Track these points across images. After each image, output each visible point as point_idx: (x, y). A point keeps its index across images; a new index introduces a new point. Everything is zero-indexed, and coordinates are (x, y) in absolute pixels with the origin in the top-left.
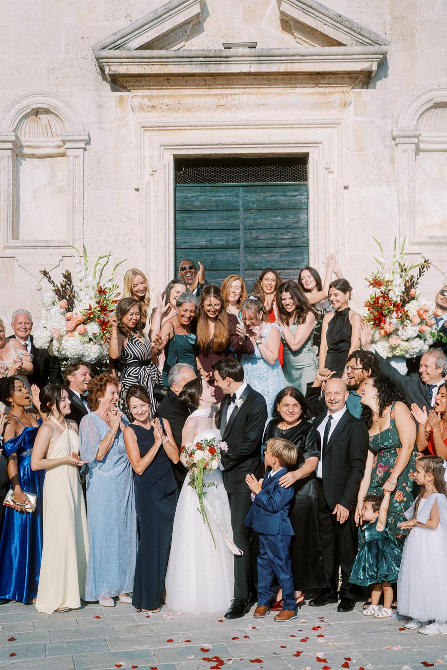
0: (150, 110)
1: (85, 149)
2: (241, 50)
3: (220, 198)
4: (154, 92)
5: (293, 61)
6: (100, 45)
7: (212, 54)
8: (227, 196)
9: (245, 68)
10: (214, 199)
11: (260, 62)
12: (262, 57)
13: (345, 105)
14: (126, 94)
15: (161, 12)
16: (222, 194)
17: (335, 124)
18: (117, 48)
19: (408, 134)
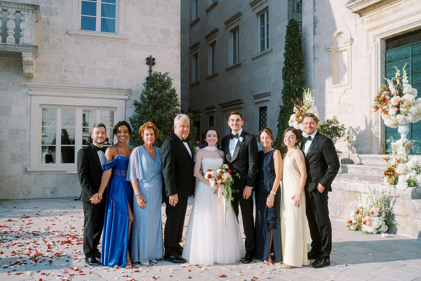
0: (371, 22)
1: (351, 45)
3: (402, 53)
4: (372, 14)
6: (347, 3)
8: (405, 51)
10: (400, 54)
16: (403, 51)
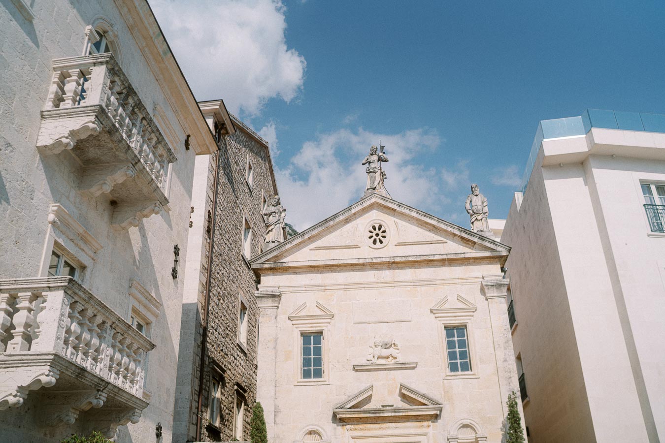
0: (354, 430)
2: (388, 408)
4: (356, 423)
5: (407, 412)
6: (335, 408)
7: (377, 410)
9: (390, 414)
11: (396, 412)
12: (396, 410)
13: (429, 426)
14: (345, 424)
15: (357, 394)
17: (426, 434)
18: (342, 408)
19: (453, 437)
